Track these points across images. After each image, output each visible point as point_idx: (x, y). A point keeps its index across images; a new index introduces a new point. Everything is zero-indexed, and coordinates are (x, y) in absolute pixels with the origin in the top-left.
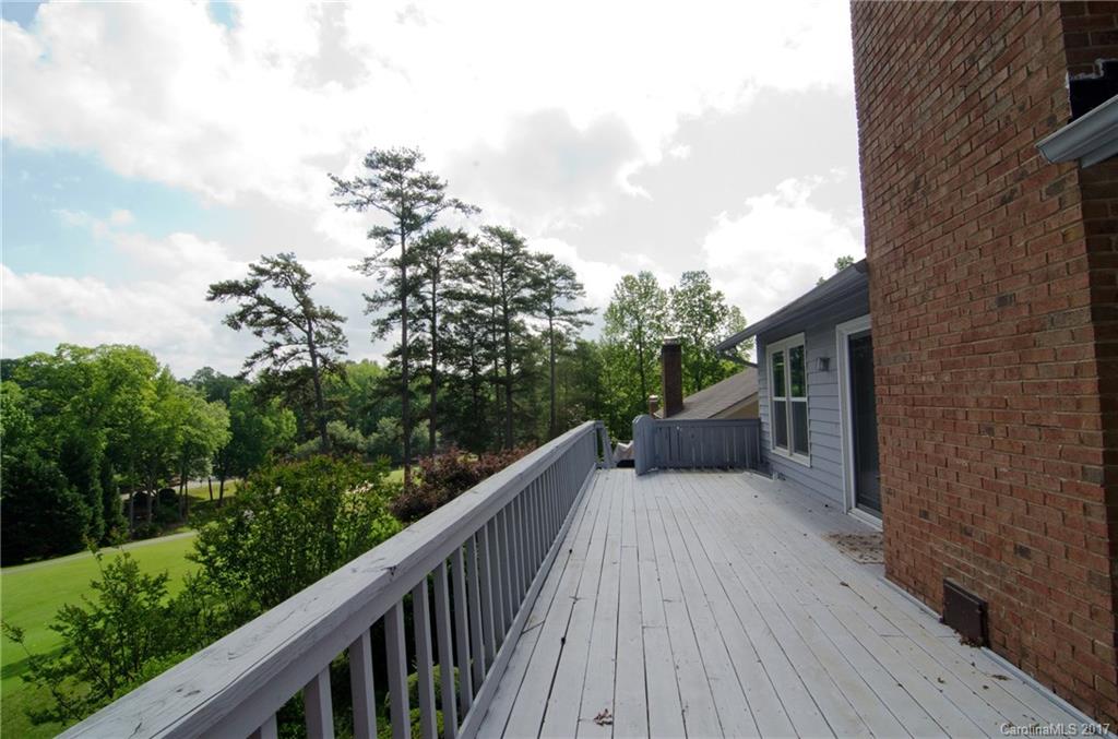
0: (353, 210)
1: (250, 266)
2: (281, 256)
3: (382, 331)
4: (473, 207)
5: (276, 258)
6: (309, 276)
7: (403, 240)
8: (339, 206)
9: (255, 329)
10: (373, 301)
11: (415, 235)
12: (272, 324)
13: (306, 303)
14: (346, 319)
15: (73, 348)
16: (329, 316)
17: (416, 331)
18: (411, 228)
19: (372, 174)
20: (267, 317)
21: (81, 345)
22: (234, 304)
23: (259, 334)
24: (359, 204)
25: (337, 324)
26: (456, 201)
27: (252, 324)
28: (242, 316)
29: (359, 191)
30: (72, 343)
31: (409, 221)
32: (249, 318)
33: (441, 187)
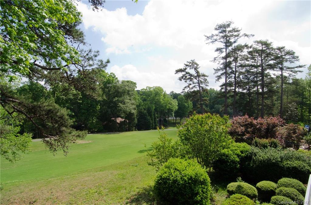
0: (211, 44)
1: (184, 64)
2: (191, 61)
3: (218, 79)
4: (251, 35)
5: (190, 61)
6: (199, 65)
7: (226, 50)
8: (207, 44)
9: (185, 81)
10: (216, 70)
11: (230, 48)
12: (189, 79)
13: (198, 72)
14: (208, 76)
15: (149, 87)
16: (204, 76)
17: (229, 78)
18: (229, 46)
19: (217, 32)
20: (188, 77)
21: (150, 87)
22: (180, 74)
23: (186, 82)
24: (213, 42)
25: (206, 78)
26: (245, 34)
27: (184, 79)
28: (182, 77)
29: (213, 38)
30: (149, 86)
31: (228, 44)
32: (184, 78)
33: (240, 30)
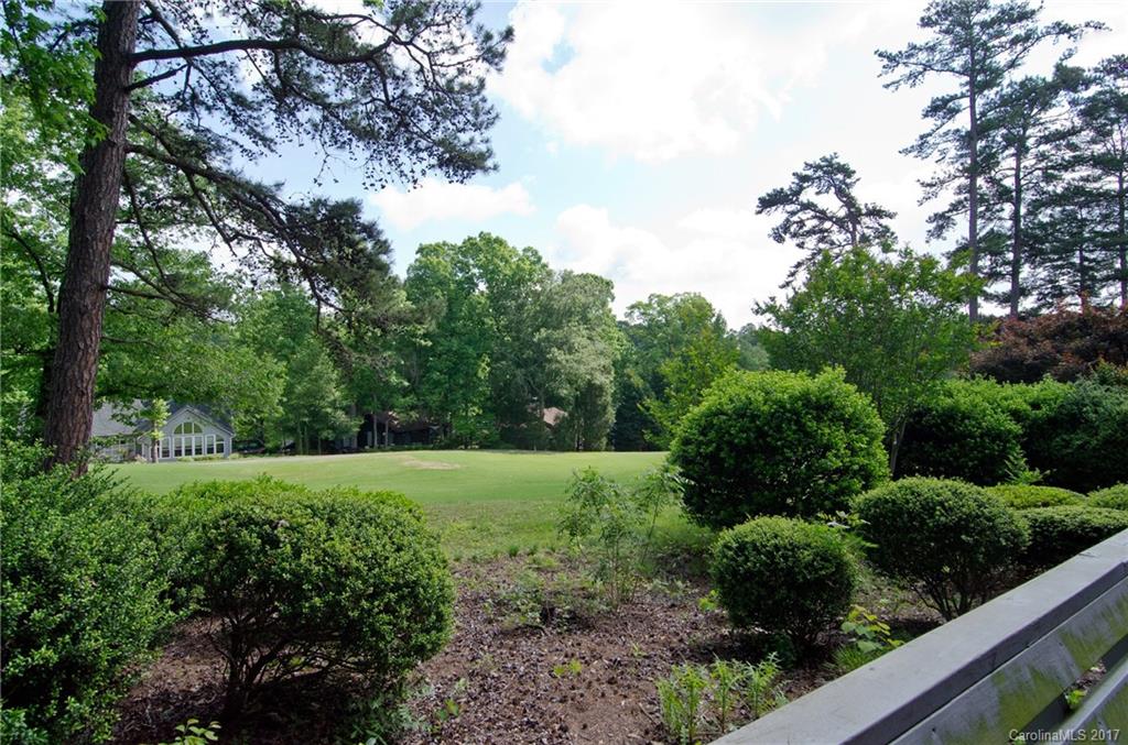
0: (904, 87)
1: (794, 174)
2: (824, 159)
3: (940, 228)
4: (1087, 25)
5: (818, 161)
6: (854, 172)
7: (973, 101)
8: (887, 86)
9: (796, 241)
10: (931, 185)
11: (991, 94)
12: (815, 233)
13: (850, 202)
14: (895, 214)
15: (658, 296)
16: (876, 213)
17: (990, 220)
18: (988, 85)
19: (929, 35)
20: (810, 224)
22: (778, 216)
23: (801, 246)
24: (913, 77)
25: (885, 221)
26: (1058, 24)
27: (795, 235)
28: (786, 227)
29: (913, 60)
31: (981, 76)
32: (792, 229)
33: (1033, 12)
